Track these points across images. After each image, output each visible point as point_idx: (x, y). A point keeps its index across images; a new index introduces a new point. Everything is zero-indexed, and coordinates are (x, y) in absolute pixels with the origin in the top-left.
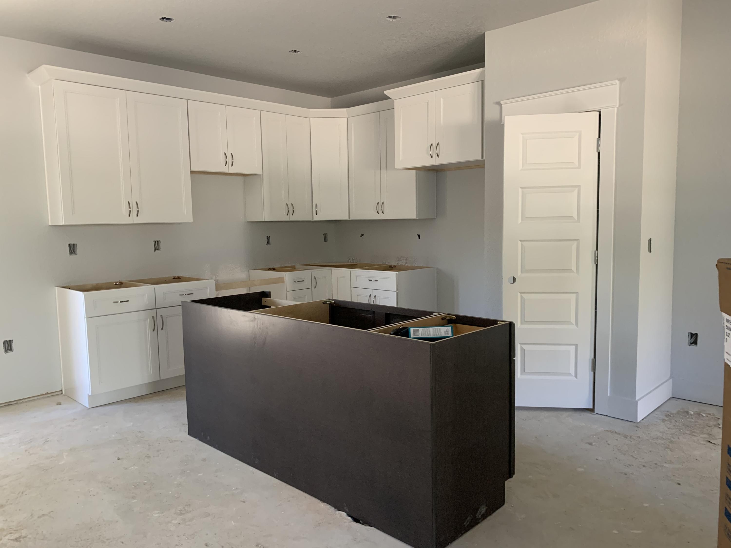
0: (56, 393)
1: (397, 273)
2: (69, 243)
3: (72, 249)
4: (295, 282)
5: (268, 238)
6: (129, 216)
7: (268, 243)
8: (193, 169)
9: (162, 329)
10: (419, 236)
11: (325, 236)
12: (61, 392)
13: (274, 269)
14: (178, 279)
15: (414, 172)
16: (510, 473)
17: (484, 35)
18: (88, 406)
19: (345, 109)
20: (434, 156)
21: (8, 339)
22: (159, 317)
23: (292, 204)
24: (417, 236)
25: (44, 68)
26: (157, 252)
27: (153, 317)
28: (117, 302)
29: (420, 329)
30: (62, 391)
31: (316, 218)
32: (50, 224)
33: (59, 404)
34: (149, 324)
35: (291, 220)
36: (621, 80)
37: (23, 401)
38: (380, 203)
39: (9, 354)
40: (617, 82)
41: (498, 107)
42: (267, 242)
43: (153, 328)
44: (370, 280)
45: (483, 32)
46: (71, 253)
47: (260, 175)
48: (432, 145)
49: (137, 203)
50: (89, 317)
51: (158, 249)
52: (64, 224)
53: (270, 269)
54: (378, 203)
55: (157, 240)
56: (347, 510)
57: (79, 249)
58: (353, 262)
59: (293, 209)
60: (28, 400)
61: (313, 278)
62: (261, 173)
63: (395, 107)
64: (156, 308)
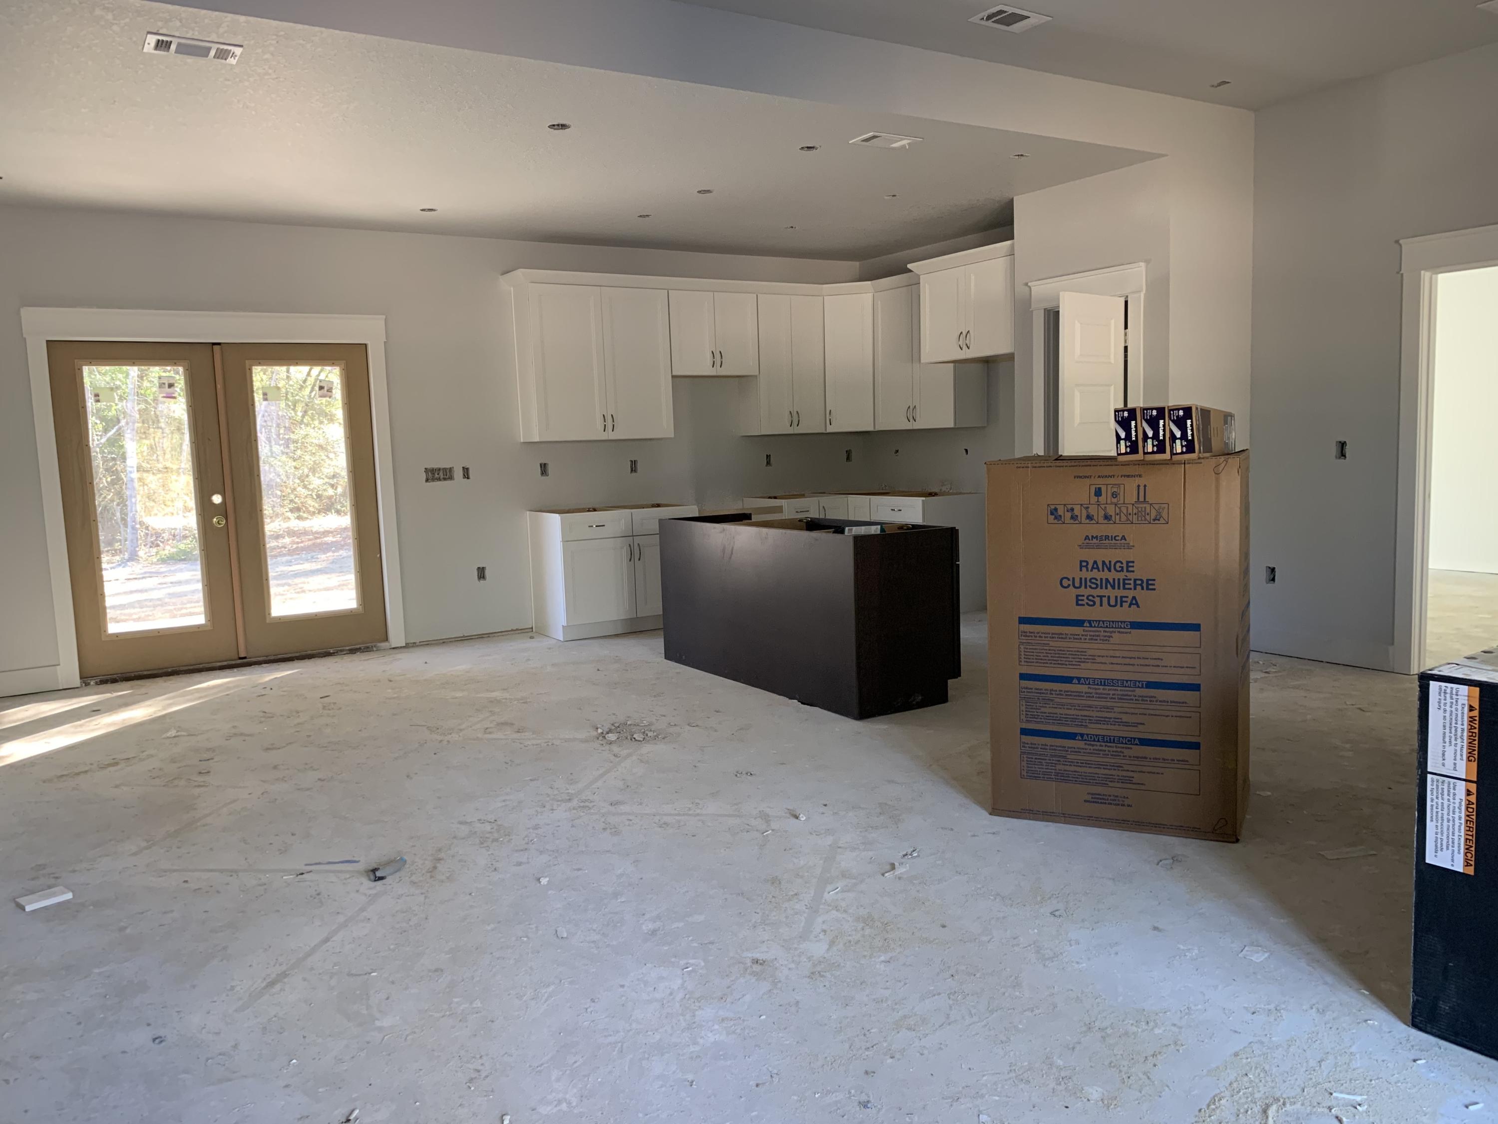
0: (527, 631)
1: (924, 498)
2: (540, 462)
3: (544, 469)
4: (797, 512)
5: (768, 457)
6: (604, 431)
7: (768, 463)
8: (674, 374)
9: (639, 560)
10: (966, 451)
11: (849, 453)
12: (531, 630)
13: (775, 498)
14: (658, 506)
15: (952, 365)
17: (1012, 201)
18: (562, 640)
19: (869, 283)
20: (965, 347)
21: (481, 566)
22: (636, 545)
23: (797, 412)
24: (964, 451)
25: (520, 274)
26: (634, 474)
27: (630, 545)
28: (592, 526)
30: (532, 628)
31: (830, 429)
32: (522, 441)
33: (532, 638)
34: (625, 552)
35: (796, 432)
36: (1147, 262)
37: (495, 635)
38: (911, 407)
39: (482, 581)
40: (1142, 264)
41: (1027, 288)
42: (767, 462)
43: (629, 558)
44: (892, 510)
45: (1011, 197)
46: (542, 474)
47: (756, 376)
48: (961, 333)
49: (612, 415)
50: (565, 541)
51: (635, 471)
52: (538, 440)
53: (770, 498)
54: (909, 407)
55: (633, 460)
57: (550, 469)
58: (885, 490)
59: (799, 417)
60: (500, 634)
61: (821, 508)
62: (757, 373)
63: (919, 283)
64: (633, 536)
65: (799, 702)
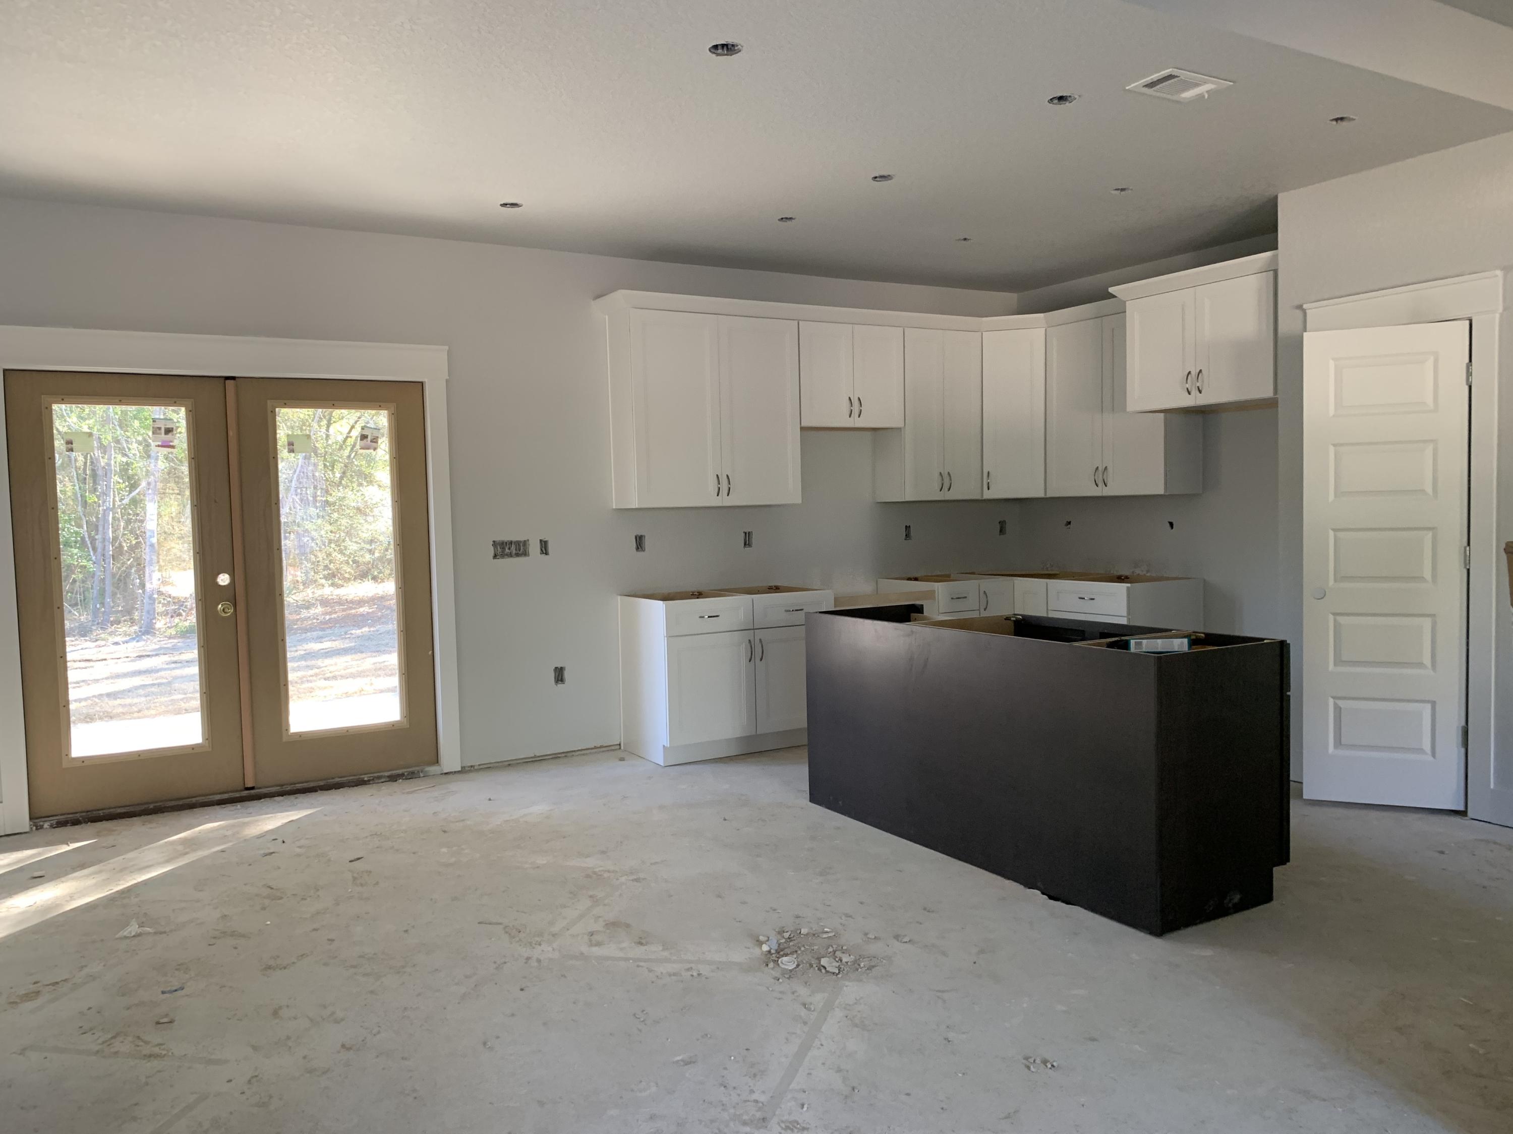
0: (613, 748)
1: (1129, 585)
2: (635, 534)
3: (640, 542)
4: (952, 598)
5: (907, 528)
6: (718, 495)
7: (908, 536)
8: (804, 424)
9: (761, 660)
10: (1171, 524)
11: (1002, 524)
12: (618, 747)
13: (916, 579)
14: (776, 589)
15: (1162, 416)
16: (1283, 857)
17: (1276, 198)
18: (662, 764)
19: (1042, 315)
20: (1194, 392)
21: (559, 666)
22: (757, 641)
23: (949, 473)
24: (1168, 525)
25: (621, 295)
26: (747, 549)
27: (750, 640)
28: (703, 617)
29: (1144, 641)
30: (620, 745)
31: (988, 495)
32: (614, 508)
33: (622, 759)
34: (743, 651)
35: (947, 498)
36: (1506, 269)
37: (574, 753)
38: (1100, 469)
39: (560, 686)
40: (1499, 273)
41: (1299, 313)
42: (906, 535)
43: (749, 657)
44: (1080, 598)
45: (1275, 194)
46: (637, 549)
47: (900, 429)
48: (1189, 373)
49: (727, 476)
50: (670, 637)
51: (748, 544)
52: (637, 506)
53: (909, 579)
54: (1097, 468)
55: (747, 530)
56: (1042, 887)
57: (647, 543)
58: (1052, 570)
59: (951, 480)
60: (579, 753)
61: (982, 593)
62: (901, 425)
63: (1125, 312)
64: (754, 629)
65: (1043, 893)
